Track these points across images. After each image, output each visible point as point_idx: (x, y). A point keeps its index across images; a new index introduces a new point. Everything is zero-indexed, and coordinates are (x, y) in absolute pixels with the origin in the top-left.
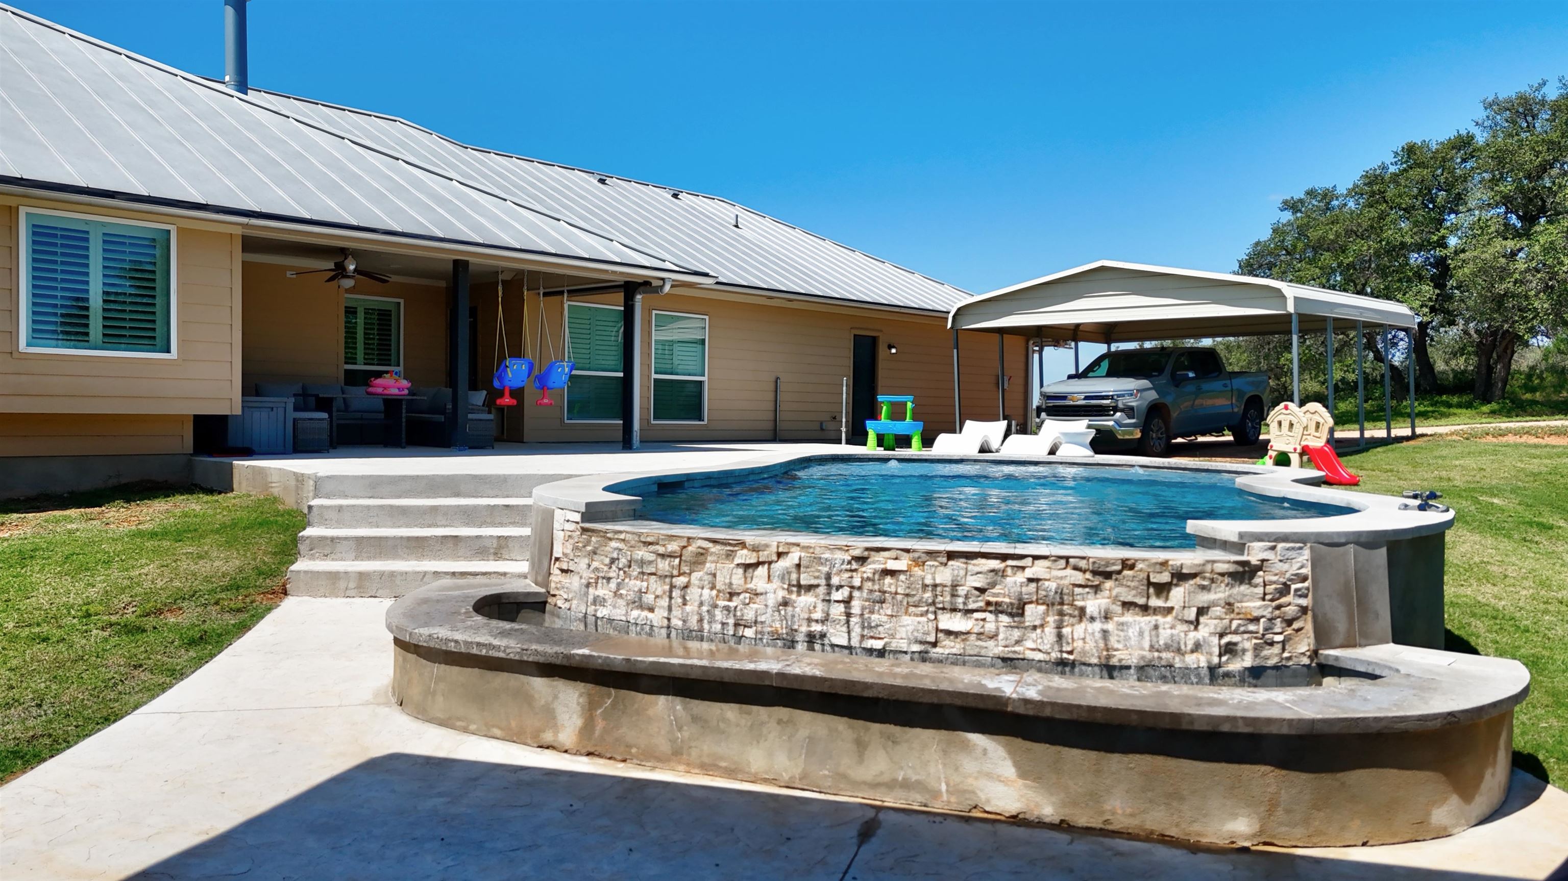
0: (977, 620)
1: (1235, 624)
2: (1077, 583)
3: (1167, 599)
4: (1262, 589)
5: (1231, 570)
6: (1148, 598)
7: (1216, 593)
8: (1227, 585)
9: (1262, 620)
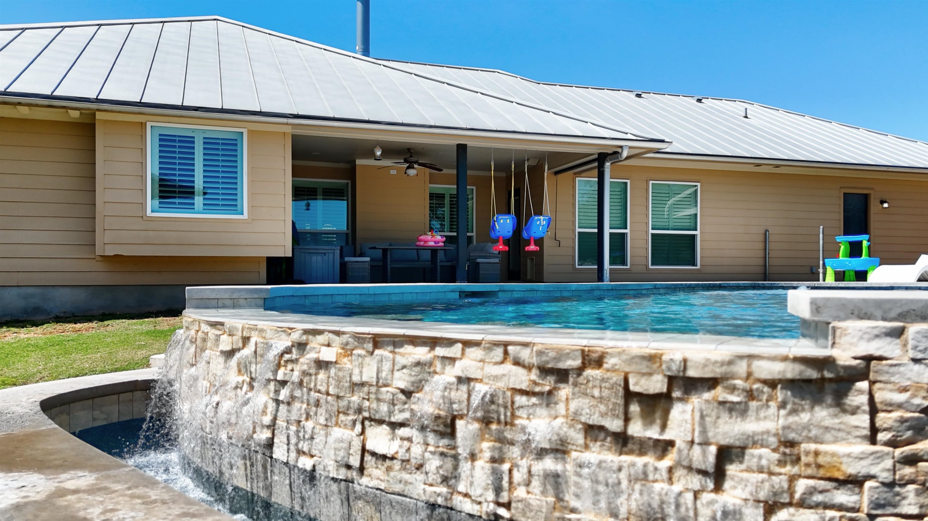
0: (402, 439)
1: (802, 486)
2: (518, 387)
3: (664, 427)
4: (866, 418)
5: (789, 376)
6: (627, 420)
7: (758, 419)
8: (783, 405)
9: (868, 484)
